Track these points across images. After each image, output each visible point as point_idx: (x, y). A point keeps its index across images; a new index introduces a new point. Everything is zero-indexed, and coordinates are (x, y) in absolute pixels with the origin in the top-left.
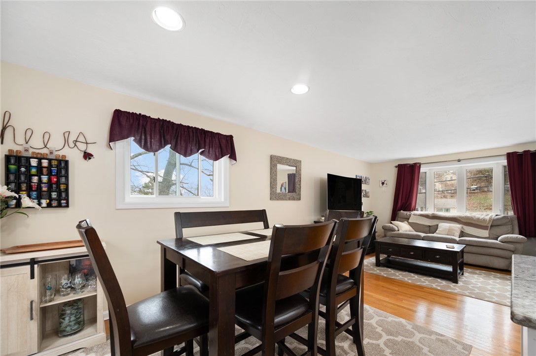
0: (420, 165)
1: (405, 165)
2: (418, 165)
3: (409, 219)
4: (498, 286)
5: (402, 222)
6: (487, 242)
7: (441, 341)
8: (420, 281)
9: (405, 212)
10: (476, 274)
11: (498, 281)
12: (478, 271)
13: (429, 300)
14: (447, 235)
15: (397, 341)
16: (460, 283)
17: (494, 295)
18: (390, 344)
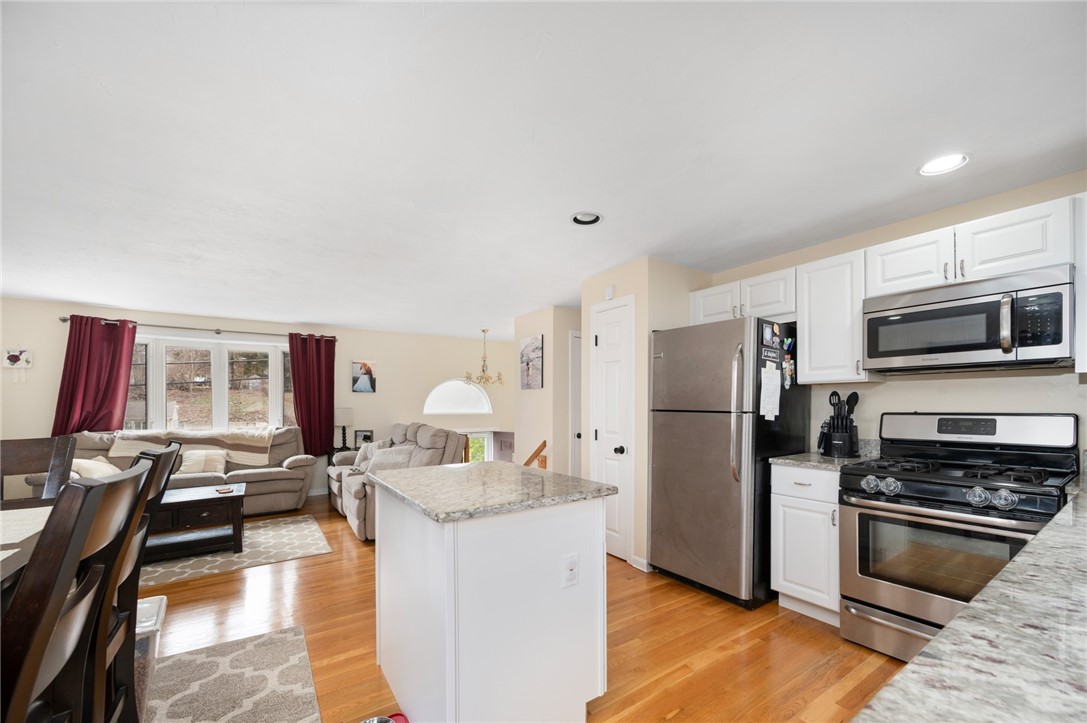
0: (135, 327)
1: (93, 319)
2: (130, 326)
3: (108, 450)
4: (295, 534)
5: (90, 458)
6: (270, 473)
7: (264, 644)
8: (175, 574)
9: (96, 436)
10: (260, 527)
11: (292, 527)
12: (260, 523)
13: (209, 598)
14: (203, 472)
15: (193, 694)
16: (246, 550)
17: (295, 548)
18: (182, 708)
